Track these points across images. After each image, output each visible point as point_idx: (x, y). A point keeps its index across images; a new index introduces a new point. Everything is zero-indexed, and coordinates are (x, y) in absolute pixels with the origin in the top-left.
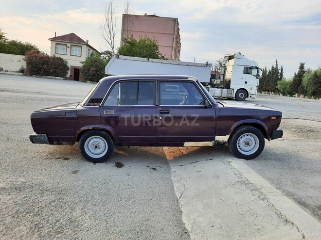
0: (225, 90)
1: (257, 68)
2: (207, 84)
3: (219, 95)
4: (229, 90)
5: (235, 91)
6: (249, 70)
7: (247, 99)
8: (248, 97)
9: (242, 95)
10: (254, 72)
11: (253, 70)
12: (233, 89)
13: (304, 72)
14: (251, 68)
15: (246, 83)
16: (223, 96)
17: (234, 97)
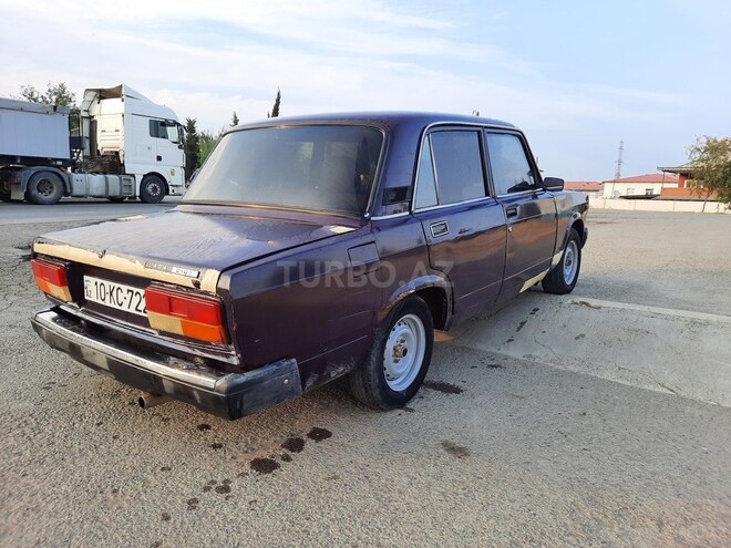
0: (113, 178)
1: (175, 124)
2: (59, 163)
3: (101, 192)
4: (123, 177)
5: (139, 179)
6: (160, 128)
7: (166, 198)
8: (167, 194)
9: (155, 189)
10: (172, 132)
11: (169, 129)
12: (133, 175)
13: (197, 139)
14: (165, 124)
15: (159, 158)
16: (111, 194)
17: (138, 194)
